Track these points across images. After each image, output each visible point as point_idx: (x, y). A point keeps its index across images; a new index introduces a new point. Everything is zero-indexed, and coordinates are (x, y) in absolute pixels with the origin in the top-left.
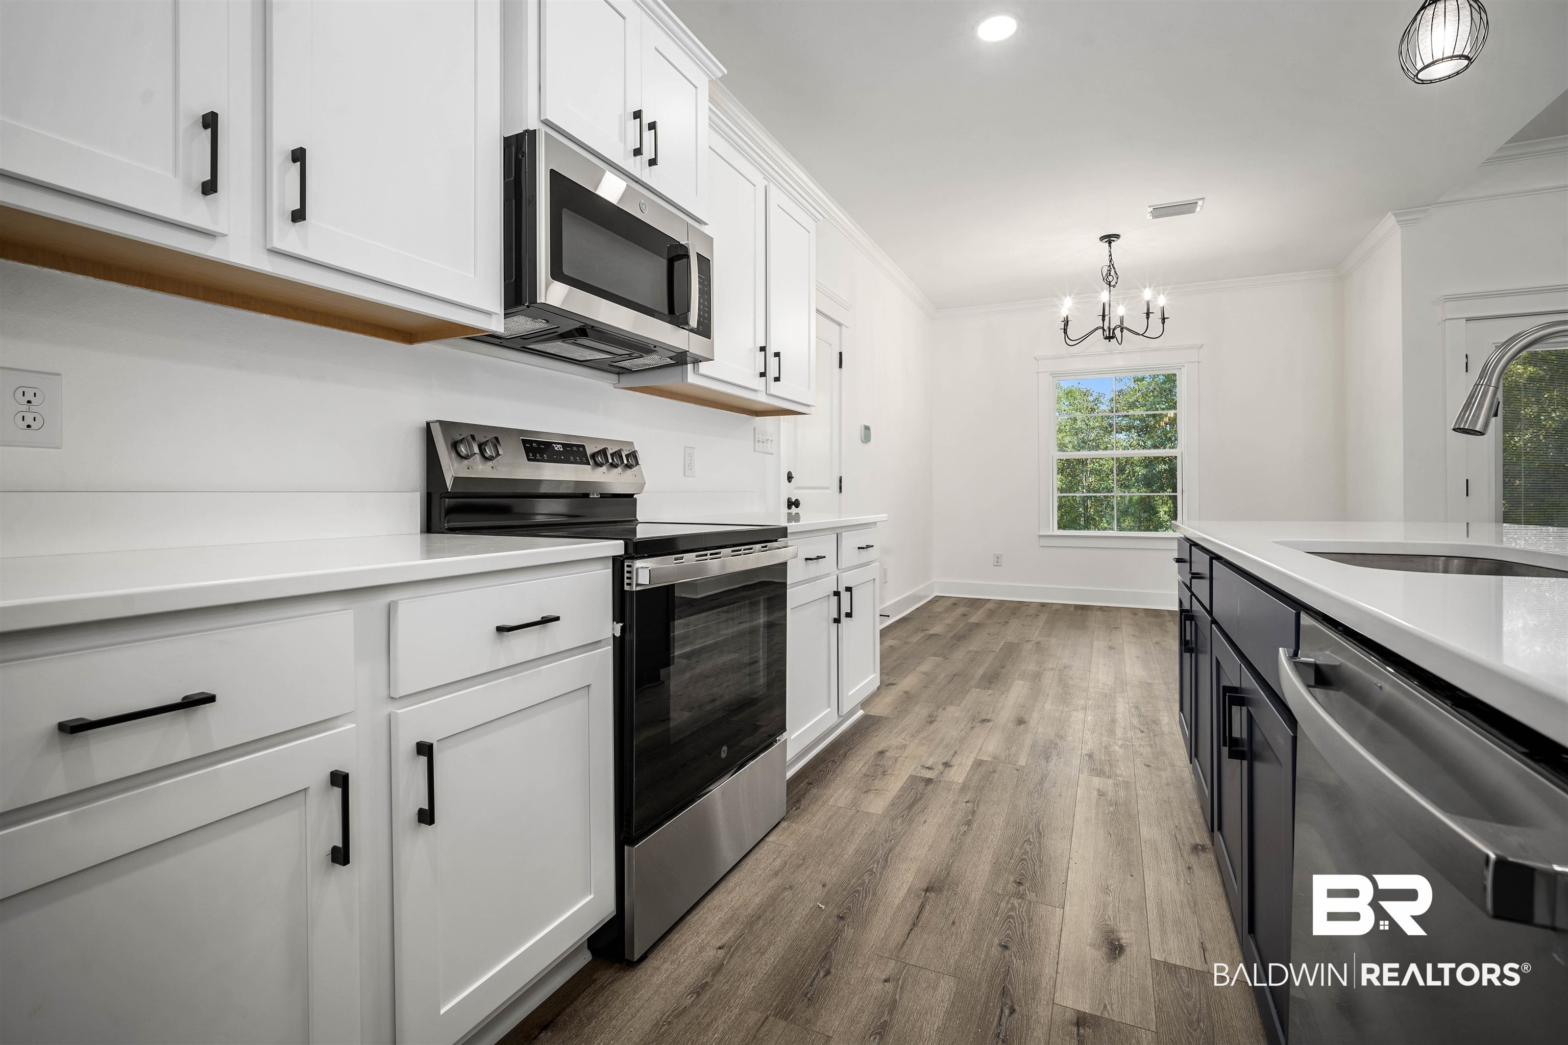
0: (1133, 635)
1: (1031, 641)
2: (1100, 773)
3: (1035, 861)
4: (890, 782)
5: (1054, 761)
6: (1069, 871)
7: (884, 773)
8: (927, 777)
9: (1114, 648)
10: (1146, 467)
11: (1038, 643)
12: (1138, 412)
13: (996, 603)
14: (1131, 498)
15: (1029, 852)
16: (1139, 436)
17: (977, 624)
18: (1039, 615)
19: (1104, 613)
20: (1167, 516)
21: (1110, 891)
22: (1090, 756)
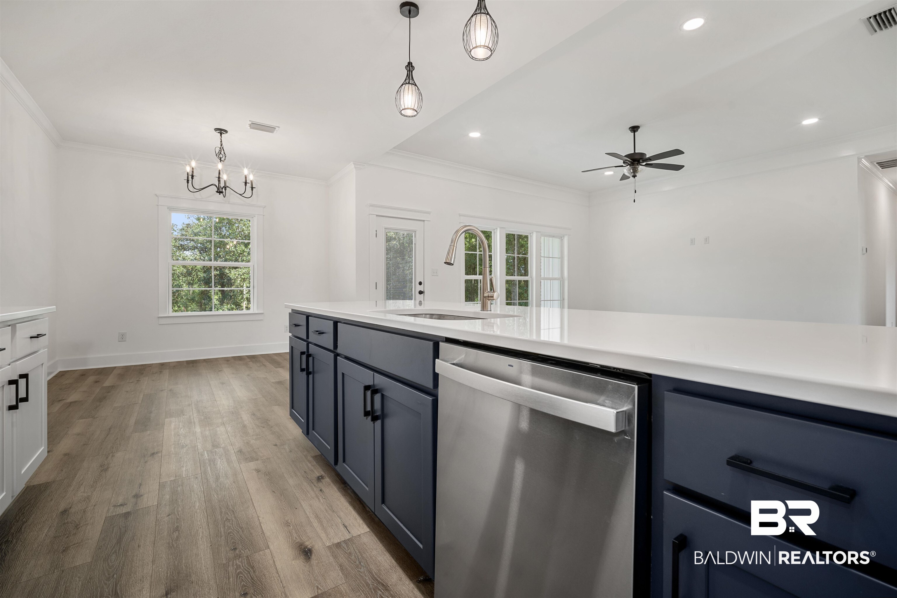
0: (232, 373)
1: (164, 390)
2: (252, 459)
3: (238, 530)
4: (87, 531)
5: (219, 463)
6: (262, 525)
7: (77, 527)
8: (123, 512)
9: (224, 383)
10: (205, 272)
11: (171, 390)
12: (201, 238)
13: (122, 368)
14: (194, 291)
15: (230, 526)
16: (201, 253)
17: (113, 386)
18: (162, 372)
19: (208, 363)
20: (218, 301)
21: (289, 523)
22: (240, 451)
